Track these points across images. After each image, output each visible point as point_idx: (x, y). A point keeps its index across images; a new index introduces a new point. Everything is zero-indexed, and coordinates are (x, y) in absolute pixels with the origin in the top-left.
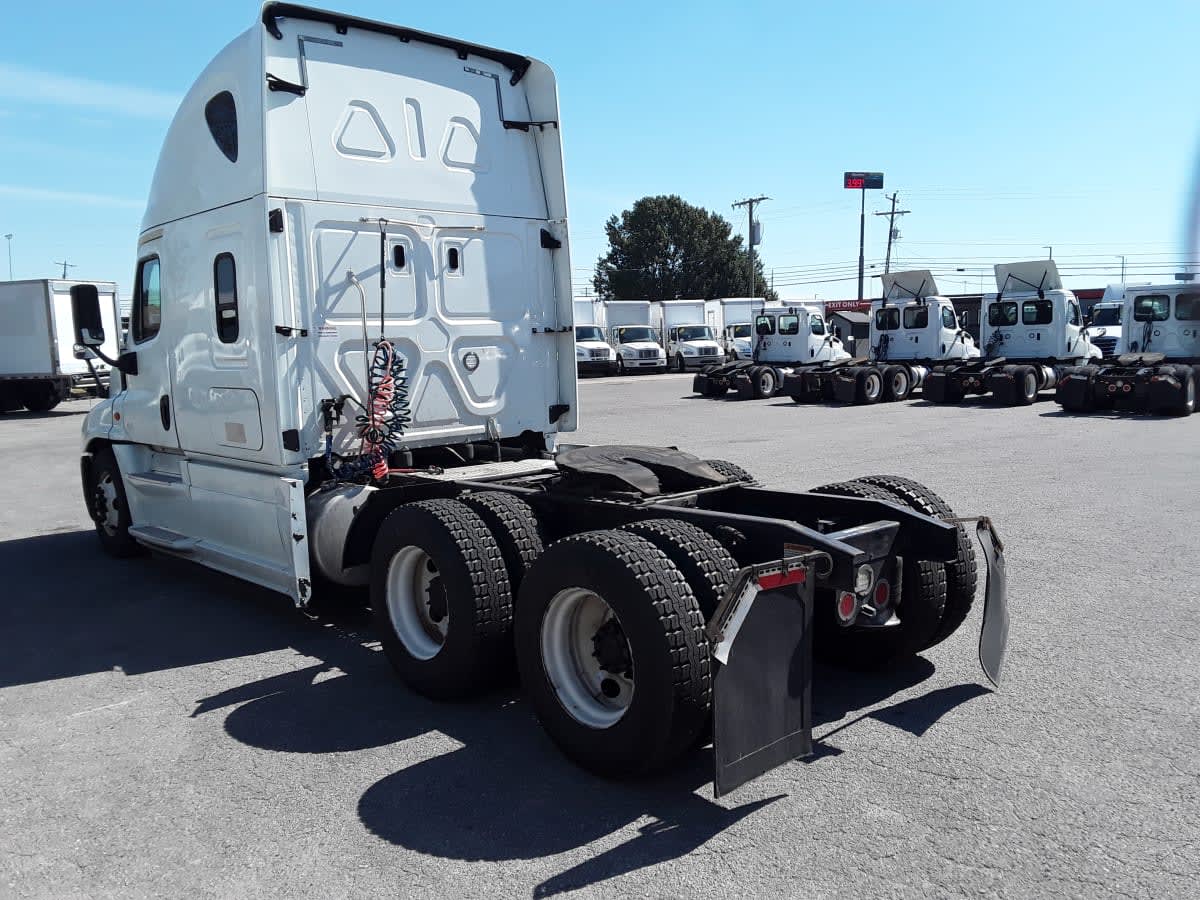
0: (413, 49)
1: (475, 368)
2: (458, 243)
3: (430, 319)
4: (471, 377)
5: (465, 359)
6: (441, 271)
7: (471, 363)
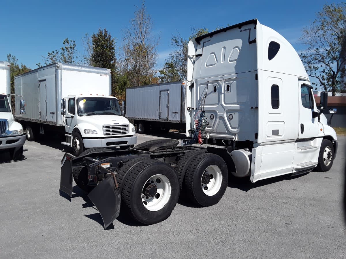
0: (228, 32)
1: (232, 119)
2: (230, 83)
3: (220, 105)
4: (231, 121)
5: (229, 116)
6: (225, 91)
7: (231, 117)
